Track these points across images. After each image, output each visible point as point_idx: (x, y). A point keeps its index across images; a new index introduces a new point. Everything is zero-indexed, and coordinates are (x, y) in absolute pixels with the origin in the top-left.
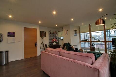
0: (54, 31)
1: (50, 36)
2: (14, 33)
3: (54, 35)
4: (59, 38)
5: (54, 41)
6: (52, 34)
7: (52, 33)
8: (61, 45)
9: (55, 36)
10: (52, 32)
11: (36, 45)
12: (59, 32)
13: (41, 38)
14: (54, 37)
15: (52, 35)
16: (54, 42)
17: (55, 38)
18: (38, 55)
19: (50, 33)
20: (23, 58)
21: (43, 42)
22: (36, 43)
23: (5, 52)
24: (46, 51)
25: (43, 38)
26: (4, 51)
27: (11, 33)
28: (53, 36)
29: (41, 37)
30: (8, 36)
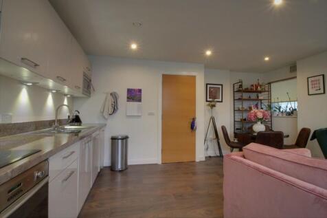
0: (255, 83)
1: (239, 99)
2: (140, 91)
3: (253, 96)
4: (273, 105)
5: (255, 116)
6: (247, 91)
7: (244, 87)
8: (288, 136)
9: (257, 99)
10: (246, 85)
11: (193, 127)
12: (272, 85)
13: (209, 105)
14: (252, 104)
15: (245, 96)
16: (256, 123)
17: (257, 106)
18: (197, 160)
19: (237, 87)
20: (160, 162)
21: (213, 119)
22: (194, 119)
23: (122, 139)
24: (244, 157)
25: (213, 106)
26: (120, 137)
27: (134, 90)
28: (249, 99)
29: (207, 101)
30: (128, 98)
